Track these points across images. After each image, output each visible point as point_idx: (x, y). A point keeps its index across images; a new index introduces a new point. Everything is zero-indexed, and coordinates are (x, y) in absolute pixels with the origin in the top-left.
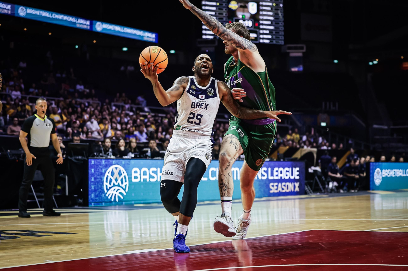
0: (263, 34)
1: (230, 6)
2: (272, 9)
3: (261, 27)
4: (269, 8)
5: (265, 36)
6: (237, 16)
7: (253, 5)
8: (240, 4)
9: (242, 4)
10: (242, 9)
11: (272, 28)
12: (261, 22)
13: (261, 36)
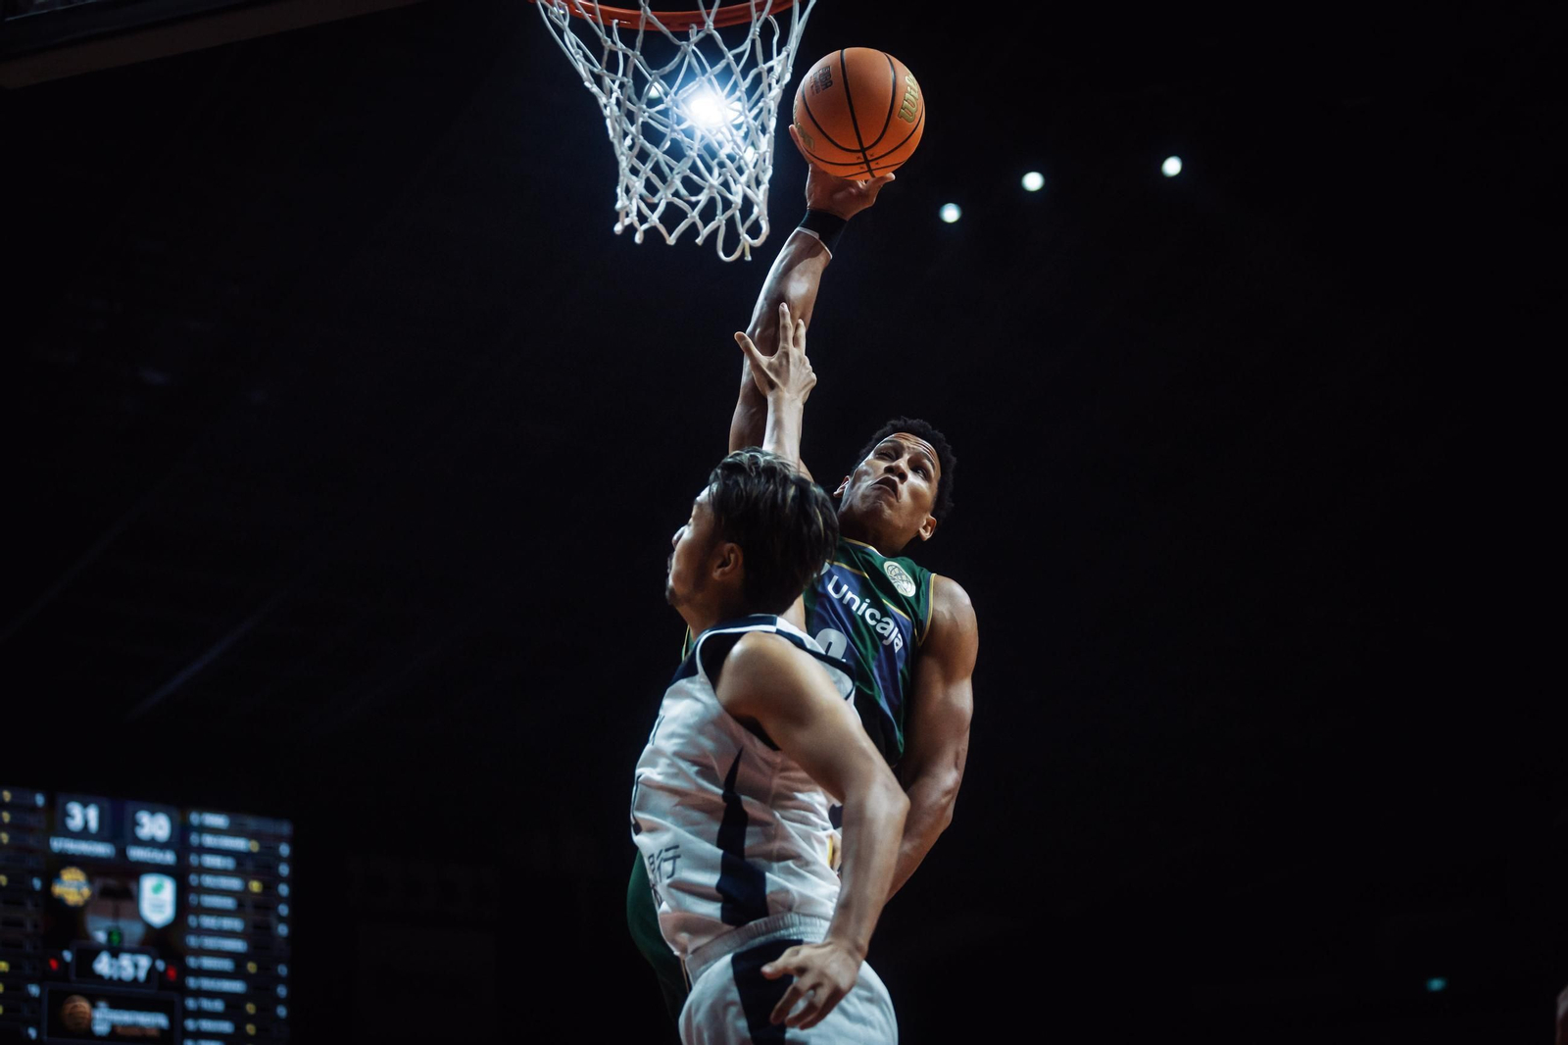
0: (201, 1014)
1: (58, 889)
2: (241, 905)
3: (192, 982)
4: (228, 903)
5: (207, 1025)
6: (88, 937)
7: (157, 889)
8: (99, 883)
9: (112, 882)
10: (109, 904)
11: (236, 986)
12: (192, 962)
13: (190, 1024)
